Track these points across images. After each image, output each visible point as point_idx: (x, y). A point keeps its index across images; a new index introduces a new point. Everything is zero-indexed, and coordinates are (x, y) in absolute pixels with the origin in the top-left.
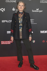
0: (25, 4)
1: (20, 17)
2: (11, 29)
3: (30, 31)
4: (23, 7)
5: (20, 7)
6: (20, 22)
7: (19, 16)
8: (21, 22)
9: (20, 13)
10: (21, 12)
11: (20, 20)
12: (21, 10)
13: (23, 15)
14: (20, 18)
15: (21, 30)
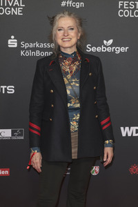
0: (80, 19)
1: (67, 73)
2: (31, 121)
3: (105, 127)
4: (72, 34)
5: (60, 34)
6: (68, 92)
7: (63, 68)
8: (72, 90)
9: (66, 56)
10: (69, 52)
11: (70, 83)
12: (67, 44)
13: (77, 63)
14: (69, 76)
15: (75, 123)
